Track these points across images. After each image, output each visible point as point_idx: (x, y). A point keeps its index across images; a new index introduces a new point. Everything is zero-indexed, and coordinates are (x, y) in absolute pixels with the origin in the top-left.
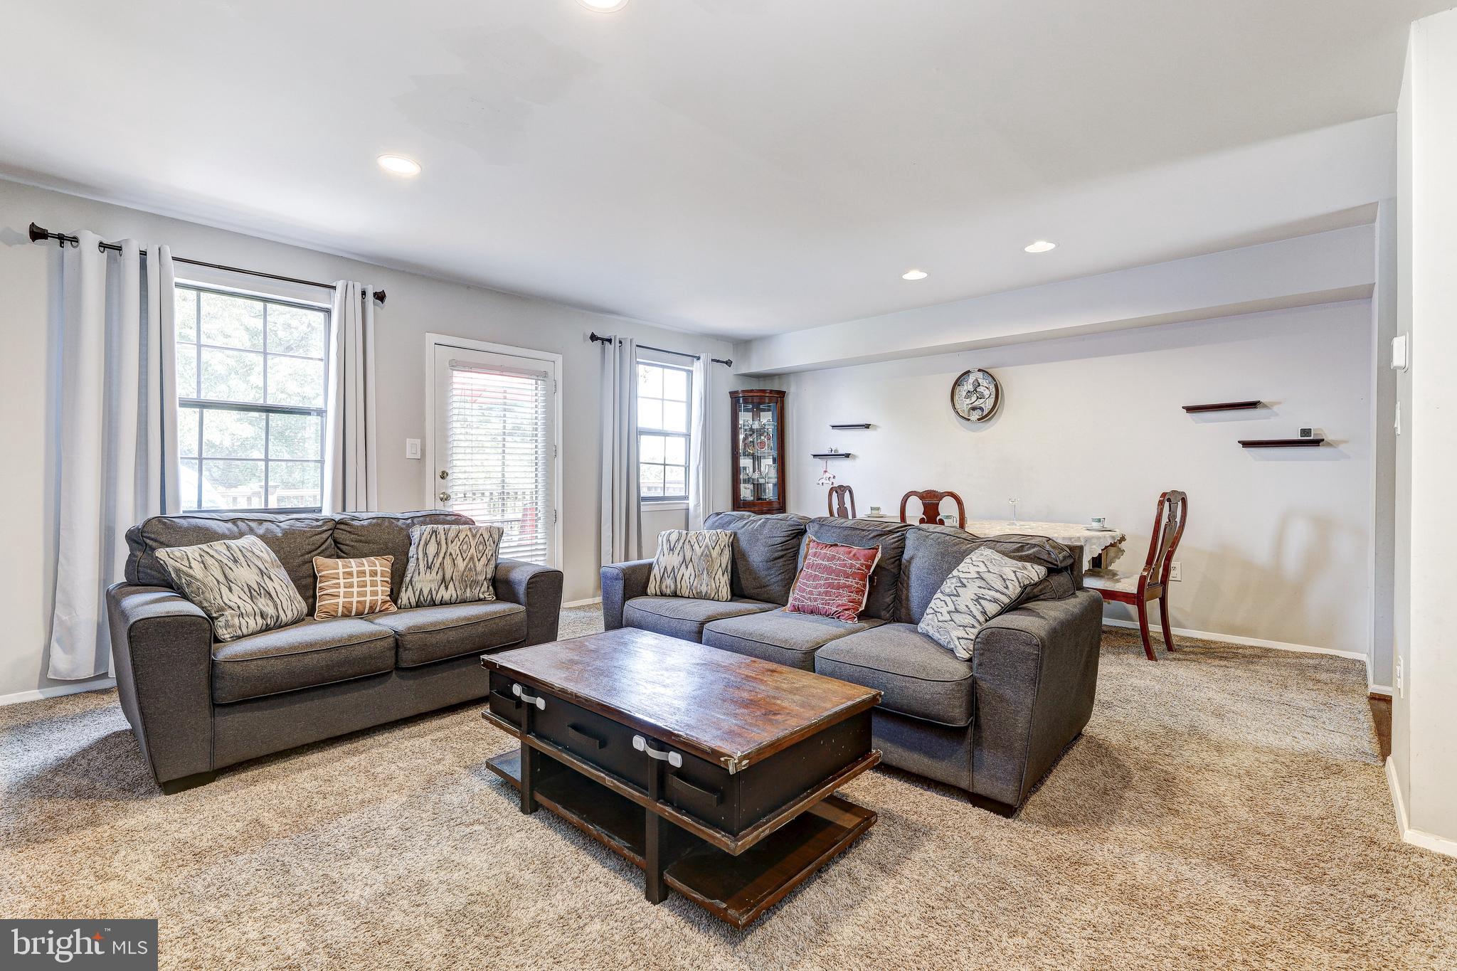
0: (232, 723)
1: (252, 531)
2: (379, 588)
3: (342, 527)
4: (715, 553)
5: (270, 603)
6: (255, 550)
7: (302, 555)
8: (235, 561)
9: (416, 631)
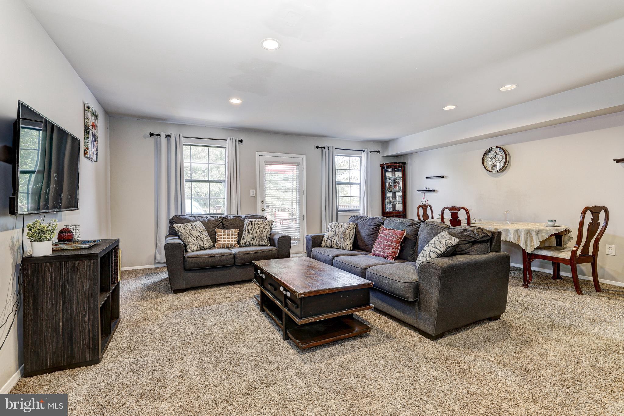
0: (190, 275)
1: (199, 220)
2: (234, 240)
3: (225, 219)
4: (347, 232)
5: (202, 242)
6: (199, 226)
7: (213, 228)
8: (193, 229)
9: (240, 253)
